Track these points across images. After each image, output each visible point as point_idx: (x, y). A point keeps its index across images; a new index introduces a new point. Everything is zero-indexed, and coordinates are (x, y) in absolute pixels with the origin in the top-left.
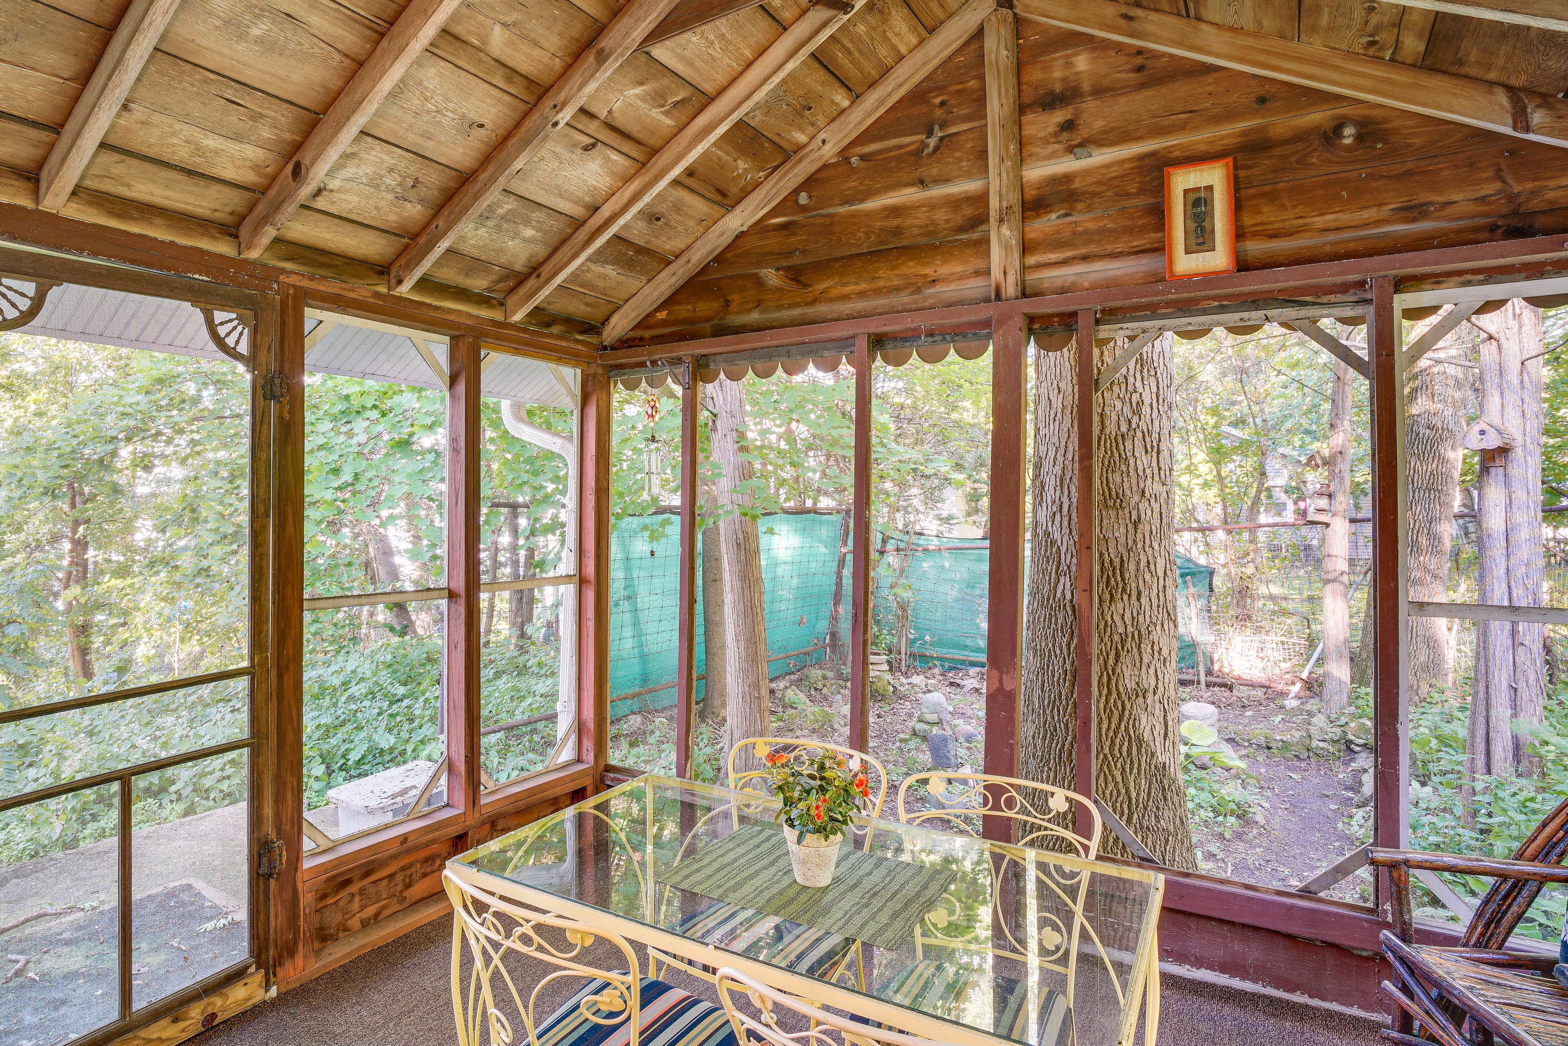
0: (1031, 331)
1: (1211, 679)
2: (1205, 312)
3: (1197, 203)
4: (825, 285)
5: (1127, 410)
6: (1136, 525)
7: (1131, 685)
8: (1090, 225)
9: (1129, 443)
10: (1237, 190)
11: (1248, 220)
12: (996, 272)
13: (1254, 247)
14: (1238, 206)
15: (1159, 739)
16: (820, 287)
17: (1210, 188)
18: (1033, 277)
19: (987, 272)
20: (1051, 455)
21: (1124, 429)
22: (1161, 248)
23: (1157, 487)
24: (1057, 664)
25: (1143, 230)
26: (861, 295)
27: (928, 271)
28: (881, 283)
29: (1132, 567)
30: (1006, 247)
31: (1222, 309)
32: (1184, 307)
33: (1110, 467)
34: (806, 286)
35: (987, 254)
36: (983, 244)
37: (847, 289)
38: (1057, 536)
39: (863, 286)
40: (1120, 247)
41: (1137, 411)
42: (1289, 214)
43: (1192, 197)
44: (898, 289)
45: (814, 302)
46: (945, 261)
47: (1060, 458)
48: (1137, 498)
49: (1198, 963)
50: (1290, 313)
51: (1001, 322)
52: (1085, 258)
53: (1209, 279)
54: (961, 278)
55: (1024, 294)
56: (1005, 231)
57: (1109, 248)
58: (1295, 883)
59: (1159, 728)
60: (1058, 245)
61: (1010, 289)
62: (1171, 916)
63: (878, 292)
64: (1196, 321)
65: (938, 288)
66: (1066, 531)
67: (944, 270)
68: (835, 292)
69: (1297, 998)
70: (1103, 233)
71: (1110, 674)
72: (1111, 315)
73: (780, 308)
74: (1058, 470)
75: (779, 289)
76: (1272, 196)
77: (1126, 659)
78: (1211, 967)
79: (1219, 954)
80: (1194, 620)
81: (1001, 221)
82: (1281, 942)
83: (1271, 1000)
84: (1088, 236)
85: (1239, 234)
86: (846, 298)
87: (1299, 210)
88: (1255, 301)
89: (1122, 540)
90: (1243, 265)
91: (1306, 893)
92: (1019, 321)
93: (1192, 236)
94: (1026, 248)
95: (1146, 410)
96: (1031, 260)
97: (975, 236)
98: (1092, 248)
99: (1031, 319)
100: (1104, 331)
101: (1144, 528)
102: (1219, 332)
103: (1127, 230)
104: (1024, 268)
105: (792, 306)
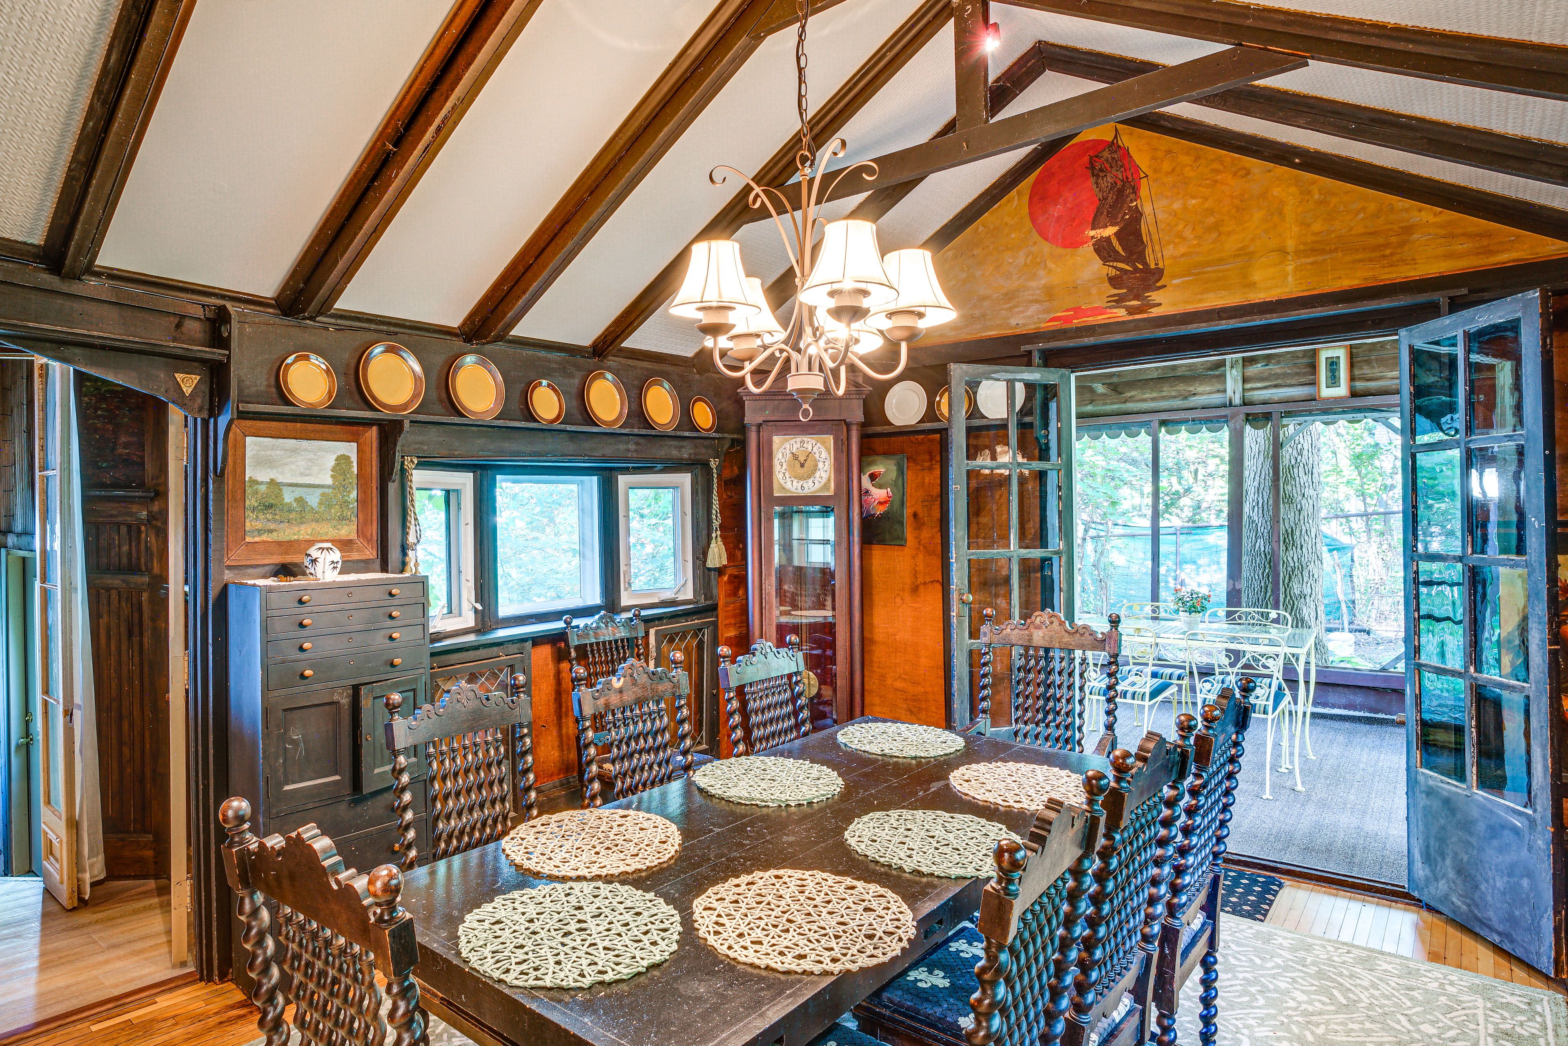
0: (1247, 420)
1: (1351, 626)
2: (1335, 413)
3: (1332, 364)
4: (1132, 393)
5: (1295, 453)
6: (1299, 512)
7: (1297, 592)
8: (1278, 371)
9: (1296, 470)
10: (1351, 358)
11: (1357, 372)
12: (1229, 392)
13: (1360, 385)
14: (1352, 365)
15: (1313, 620)
16: (1129, 394)
17: (1338, 357)
18: (1248, 394)
19: (1225, 391)
20: (1252, 476)
21: (1293, 462)
22: (1314, 383)
23: (1312, 492)
24: (1256, 584)
25: (1305, 374)
26: (1153, 399)
27: (1191, 389)
28: (1165, 394)
29: (1298, 533)
30: (1235, 380)
31: (1344, 412)
32: (1325, 412)
33: (1286, 482)
34: (1121, 393)
35: (1224, 382)
36: (1222, 377)
37: (1147, 396)
38: (1256, 518)
39: (1154, 395)
40: (1293, 382)
41: (1300, 454)
42: (1376, 370)
43: (1329, 361)
44: (1175, 397)
45: (1125, 402)
46: (1201, 385)
47: (1257, 478)
48: (1300, 498)
49: (1333, 706)
50: (1376, 415)
51: (1233, 417)
52: (1276, 386)
53: (1338, 399)
54: (1210, 393)
55: (1245, 404)
56: (1234, 371)
57: (1288, 382)
58: (1378, 667)
59: (1313, 614)
60: (1262, 379)
61: (1237, 400)
62: (1320, 687)
63: (1163, 398)
64: (1331, 417)
65: (1197, 398)
66: (1261, 515)
67: (1200, 389)
68: (1138, 398)
69: (1380, 716)
70: (1285, 375)
71: (1287, 587)
72: (1289, 414)
73: (1106, 404)
74: (1256, 484)
75: (1104, 394)
76: (1368, 362)
77: (1295, 580)
78: (1339, 707)
79: (1343, 701)
80: (1340, 583)
81: (1232, 367)
82: (1372, 693)
83: (1367, 718)
84: (1277, 376)
85: (1352, 379)
86: (1145, 400)
87: (1381, 369)
88: (1359, 410)
89: (1292, 519)
90: (1354, 394)
91: (1383, 670)
92: (1242, 417)
93: (1329, 380)
94: (1245, 380)
95: (1305, 452)
96: (1248, 386)
97: (1217, 373)
98: (1279, 382)
99: (1248, 415)
100: (1285, 421)
101: (1304, 513)
102: (1341, 422)
103: (1297, 374)
104: (1244, 390)
105: (1112, 404)
